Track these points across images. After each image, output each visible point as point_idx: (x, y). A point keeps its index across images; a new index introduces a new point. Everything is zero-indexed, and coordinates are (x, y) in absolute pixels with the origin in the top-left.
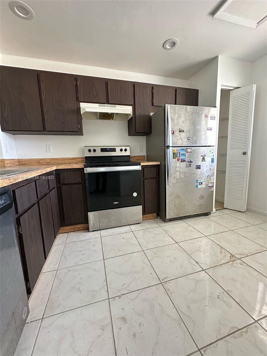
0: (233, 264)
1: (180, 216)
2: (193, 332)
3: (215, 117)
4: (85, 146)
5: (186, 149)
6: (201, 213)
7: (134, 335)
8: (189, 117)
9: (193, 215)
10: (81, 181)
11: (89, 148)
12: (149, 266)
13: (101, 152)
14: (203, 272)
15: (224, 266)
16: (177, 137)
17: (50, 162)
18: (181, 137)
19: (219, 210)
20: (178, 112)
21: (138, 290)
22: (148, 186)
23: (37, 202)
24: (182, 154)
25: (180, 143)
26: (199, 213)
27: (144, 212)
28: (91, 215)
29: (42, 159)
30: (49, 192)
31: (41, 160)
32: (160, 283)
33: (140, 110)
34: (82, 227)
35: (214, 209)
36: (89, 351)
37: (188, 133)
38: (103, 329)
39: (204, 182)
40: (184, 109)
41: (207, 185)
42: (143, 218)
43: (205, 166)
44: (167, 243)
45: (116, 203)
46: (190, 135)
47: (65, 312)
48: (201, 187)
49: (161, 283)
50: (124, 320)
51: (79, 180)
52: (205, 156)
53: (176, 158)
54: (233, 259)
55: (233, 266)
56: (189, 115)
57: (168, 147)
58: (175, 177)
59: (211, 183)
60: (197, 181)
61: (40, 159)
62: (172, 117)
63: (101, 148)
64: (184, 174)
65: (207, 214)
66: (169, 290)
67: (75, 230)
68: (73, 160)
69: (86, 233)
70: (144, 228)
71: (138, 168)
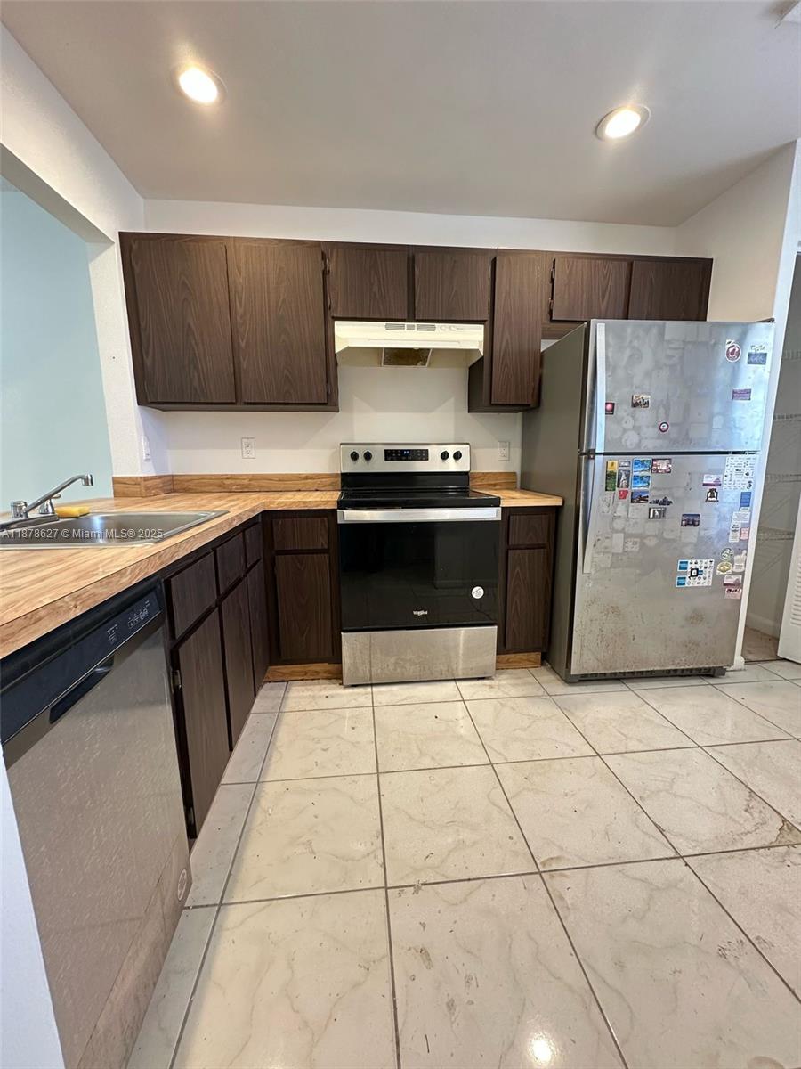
0: (787, 853)
1: (617, 671)
2: (625, 1041)
3: (765, 354)
4: (341, 444)
5: (654, 460)
6: (691, 667)
7: (451, 1005)
8: (670, 357)
9: (663, 671)
10: (326, 547)
11: (352, 449)
12: (508, 815)
13: (386, 459)
14: (680, 863)
15: (754, 857)
16: (623, 422)
17: (250, 484)
18: (637, 424)
19: (759, 661)
20: (631, 342)
21: (469, 880)
22: (518, 569)
23: (217, 606)
24: (636, 478)
25: (630, 443)
26: (682, 668)
27: (503, 647)
28: (351, 643)
29: (229, 476)
30: (245, 576)
32: (537, 871)
33: (507, 336)
34: (325, 672)
35: (739, 660)
36: (330, 1018)
37: (662, 411)
38: (368, 969)
39: (708, 570)
40: (655, 331)
41: (718, 579)
42: (497, 662)
43: (716, 519)
44: (568, 753)
45: (420, 613)
46: (667, 415)
47: (275, 901)
48: (696, 585)
49: (540, 873)
50: (425, 958)
51: (322, 542)
52: (720, 485)
53: (617, 489)
54: (790, 838)
55: (789, 863)
56: (669, 352)
57: (591, 454)
58: (607, 550)
59: (734, 573)
60: (683, 566)
62: (611, 360)
63: (386, 451)
64: (638, 540)
65: (711, 673)
66: (561, 898)
67: (305, 677)
68: (309, 481)
69: (333, 689)
70: (500, 694)
71: (491, 514)
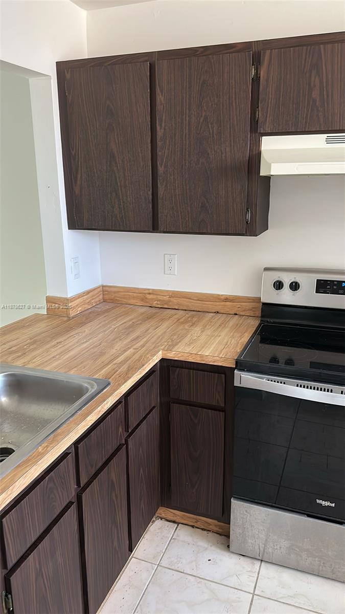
11: (277, 276)
13: (317, 291)
29: (151, 291)
31: (150, 294)
45: (325, 503)
51: (218, 399)
61: (149, 289)
63: (318, 280)
67: (196, 525)
68: (228, 303)
69: (218, 551)
